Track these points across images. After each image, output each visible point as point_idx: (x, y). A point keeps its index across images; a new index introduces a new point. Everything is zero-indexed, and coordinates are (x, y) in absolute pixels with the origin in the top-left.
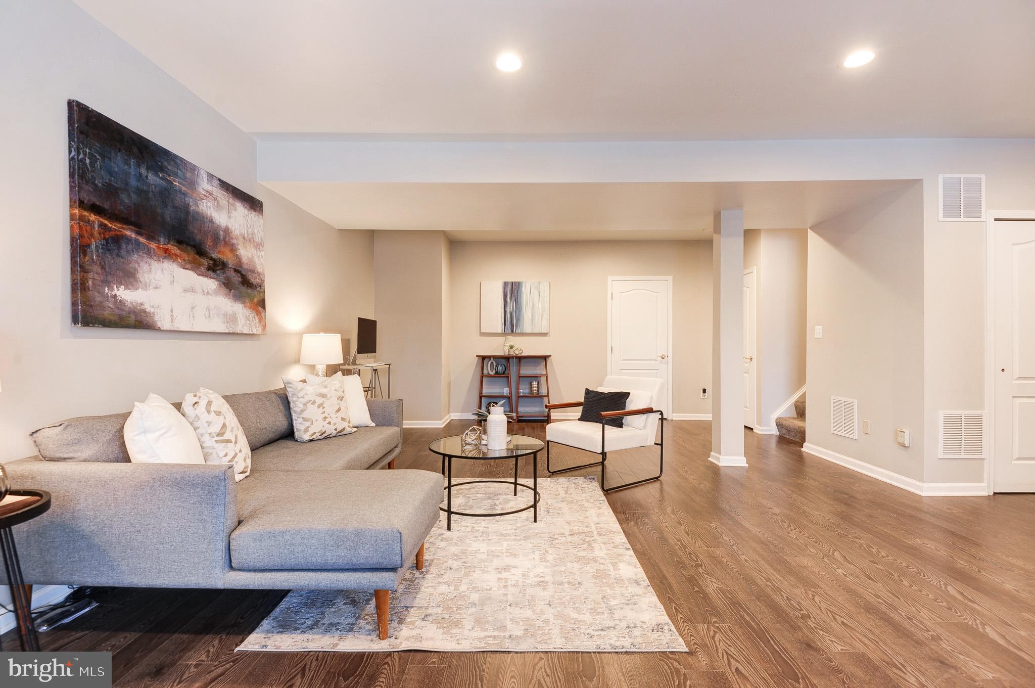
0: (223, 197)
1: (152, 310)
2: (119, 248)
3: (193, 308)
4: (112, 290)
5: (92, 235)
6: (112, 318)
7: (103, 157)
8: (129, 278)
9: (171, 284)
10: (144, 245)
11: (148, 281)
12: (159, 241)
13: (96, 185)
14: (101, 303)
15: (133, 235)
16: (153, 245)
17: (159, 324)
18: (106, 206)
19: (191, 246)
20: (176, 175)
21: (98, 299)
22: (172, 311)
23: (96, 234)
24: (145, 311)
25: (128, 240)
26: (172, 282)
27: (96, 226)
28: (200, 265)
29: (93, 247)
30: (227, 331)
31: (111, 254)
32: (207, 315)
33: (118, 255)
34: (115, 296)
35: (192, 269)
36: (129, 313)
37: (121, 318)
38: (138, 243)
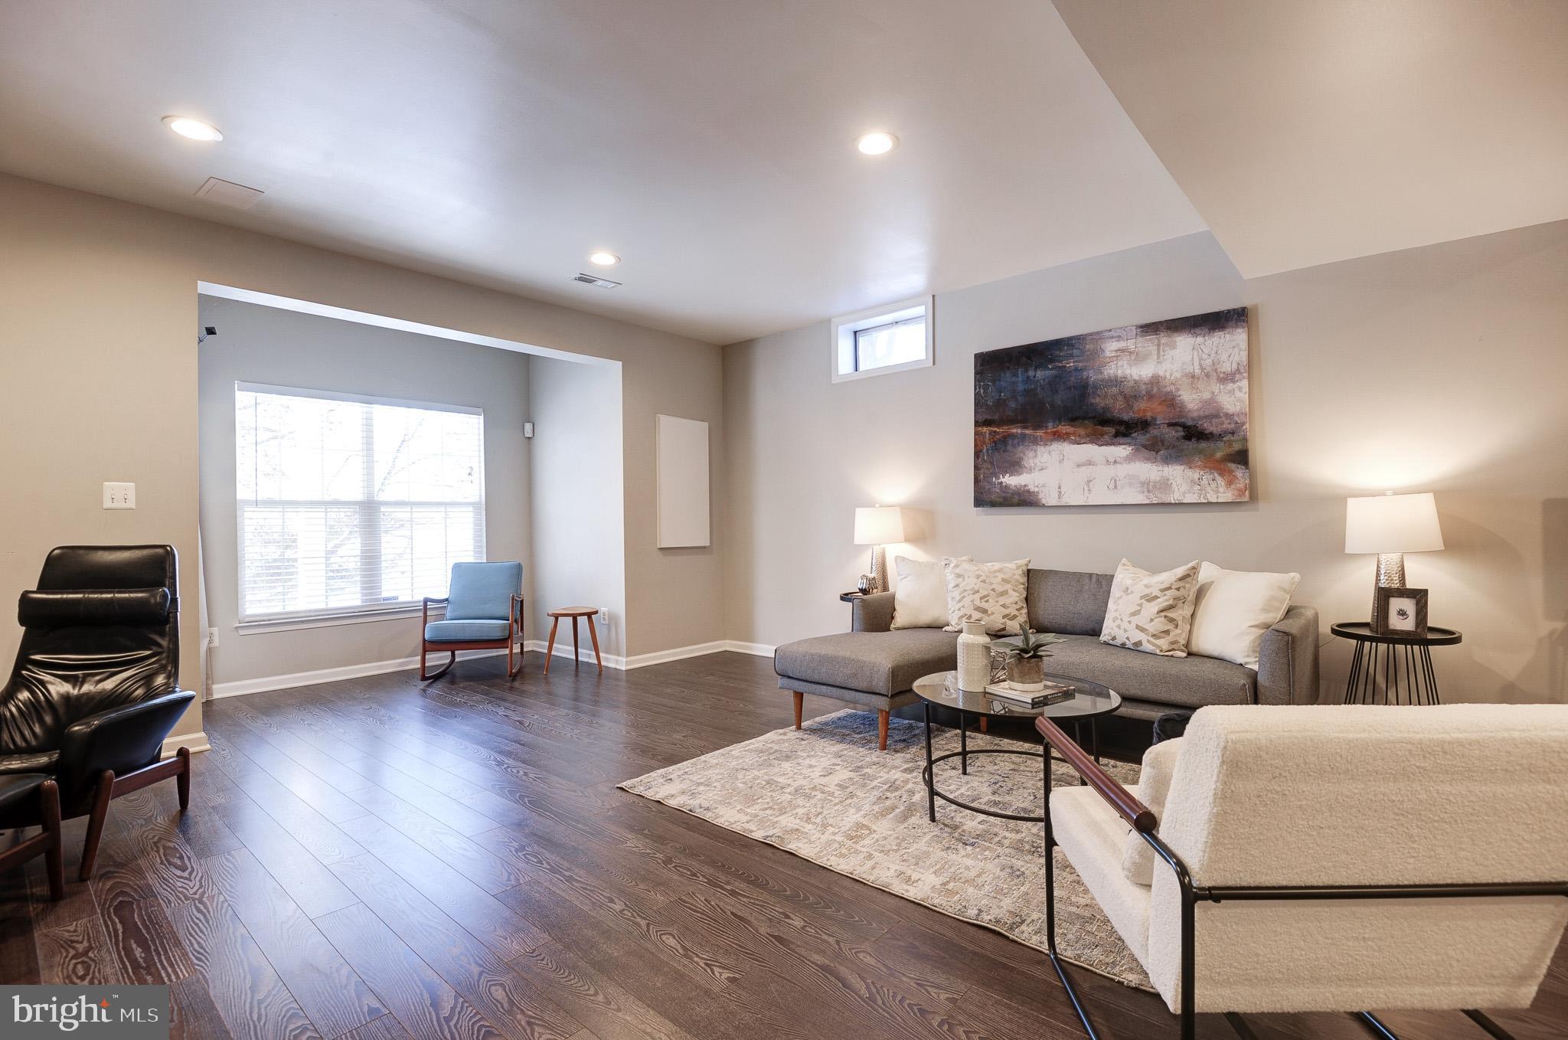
0: (1148, 344)
1: (1036, 490)
2: (1006, 446)
3: (1089, 481)
4: (999, 478)
5: (984, 442)
6: (997, 499)
7: (994, 381)
8: (1015, 466)
9: (1060, 462)
10: (1030, 435)
11: (1033, 465)
12: (1047, 427)
13: (988, 405)
14: (989, 489)
15: (1019, 431)
16: (1039, 433)
17: (1044, 501)
18: (996, 417)
19: (1090, 418)
20: (1071, 356)
21: (988, 487)
22: (1059, 488)
23: (987, 440)
24: (1029, 491)
25: (1013, 436)
26: (1061, 461)
27: (987, 435)
28: (1102, 435)
29: (985, 450)
30: (1147, 502)
31: (999, 452)
32: (1112, 486)
33: (1004, 451)
34: (1001, 482)
35: (1091, 442)
36: (1013, 494)
37: (1005, 499)
38: (1024, 436)
